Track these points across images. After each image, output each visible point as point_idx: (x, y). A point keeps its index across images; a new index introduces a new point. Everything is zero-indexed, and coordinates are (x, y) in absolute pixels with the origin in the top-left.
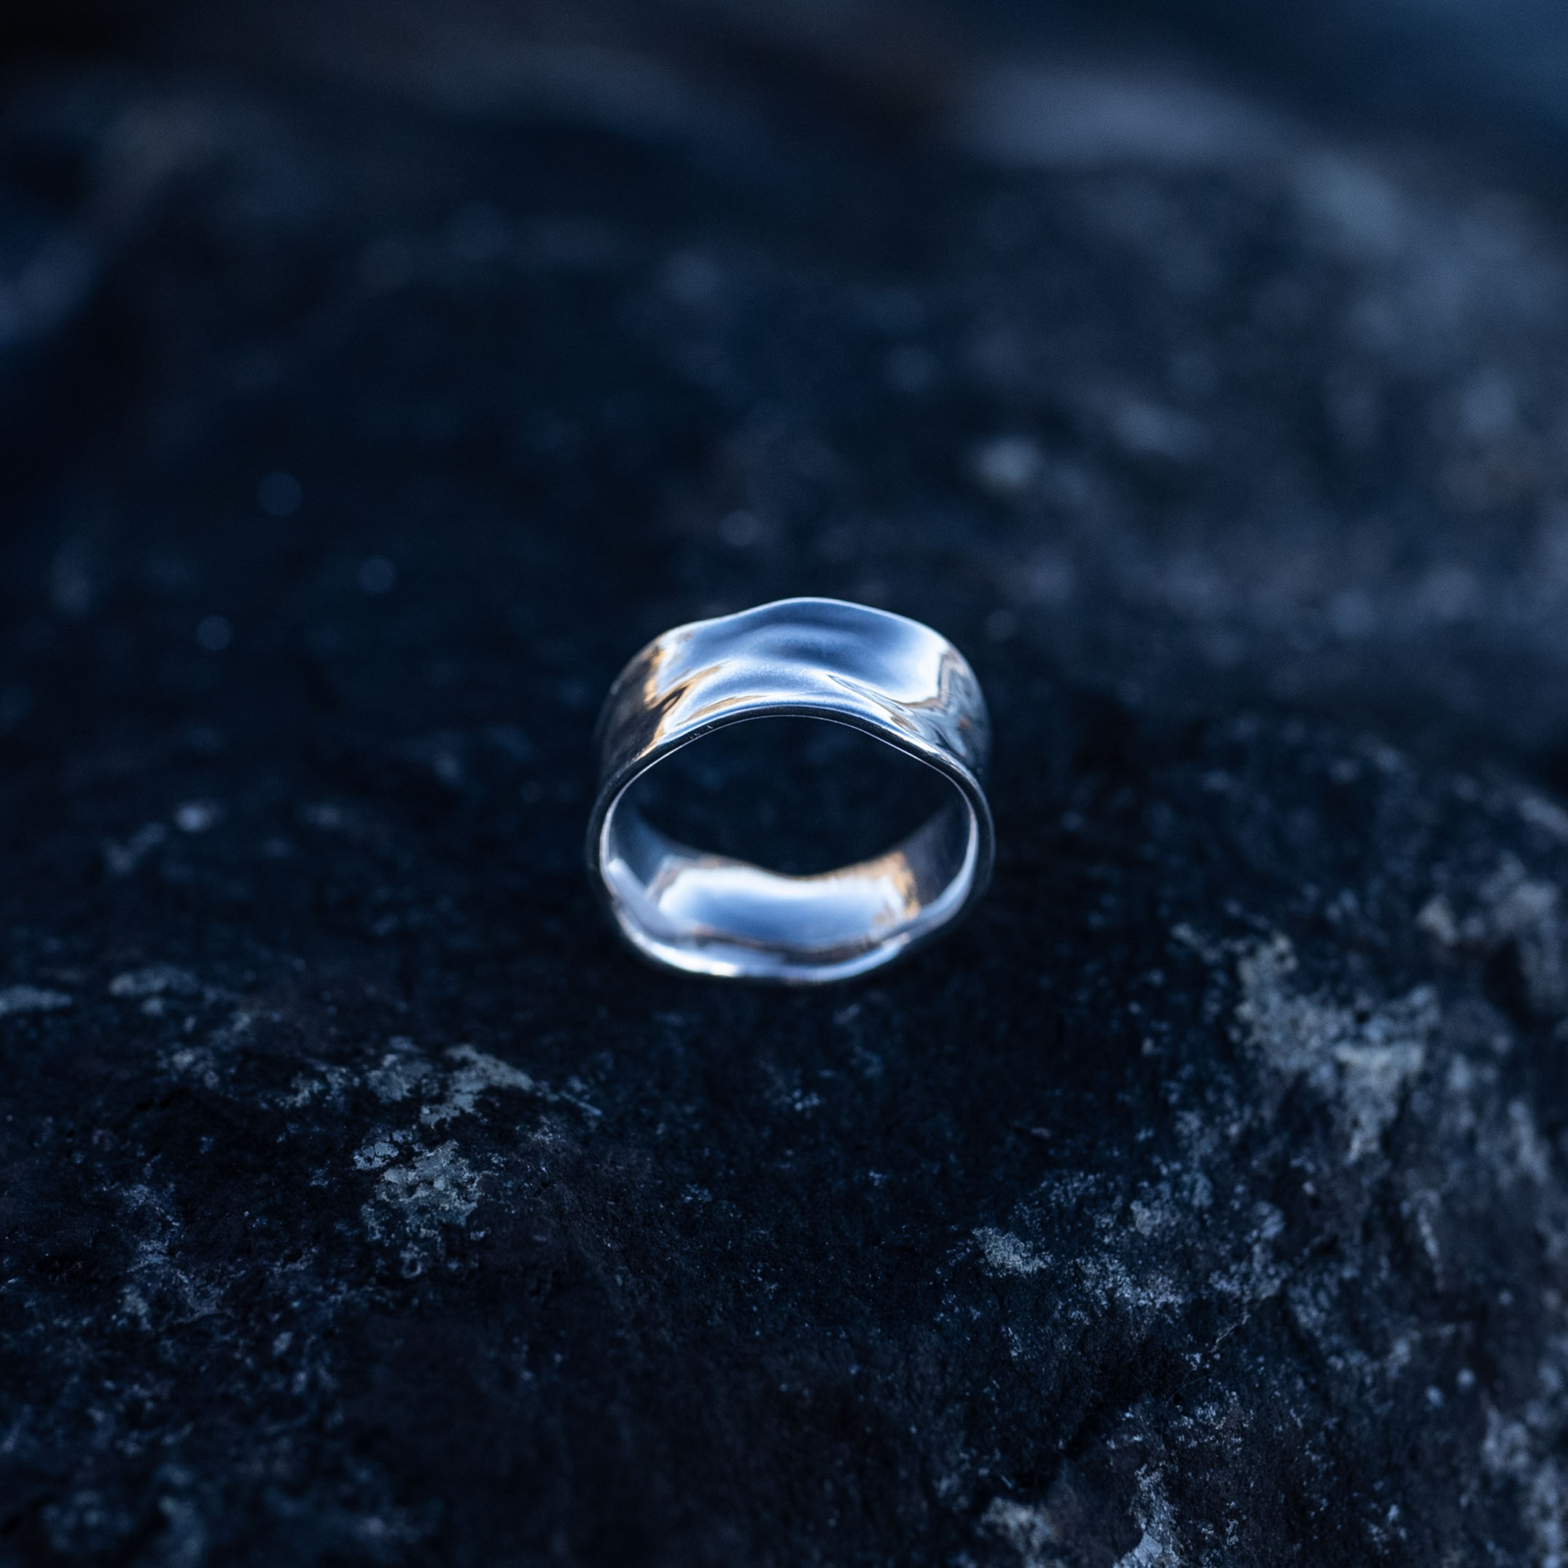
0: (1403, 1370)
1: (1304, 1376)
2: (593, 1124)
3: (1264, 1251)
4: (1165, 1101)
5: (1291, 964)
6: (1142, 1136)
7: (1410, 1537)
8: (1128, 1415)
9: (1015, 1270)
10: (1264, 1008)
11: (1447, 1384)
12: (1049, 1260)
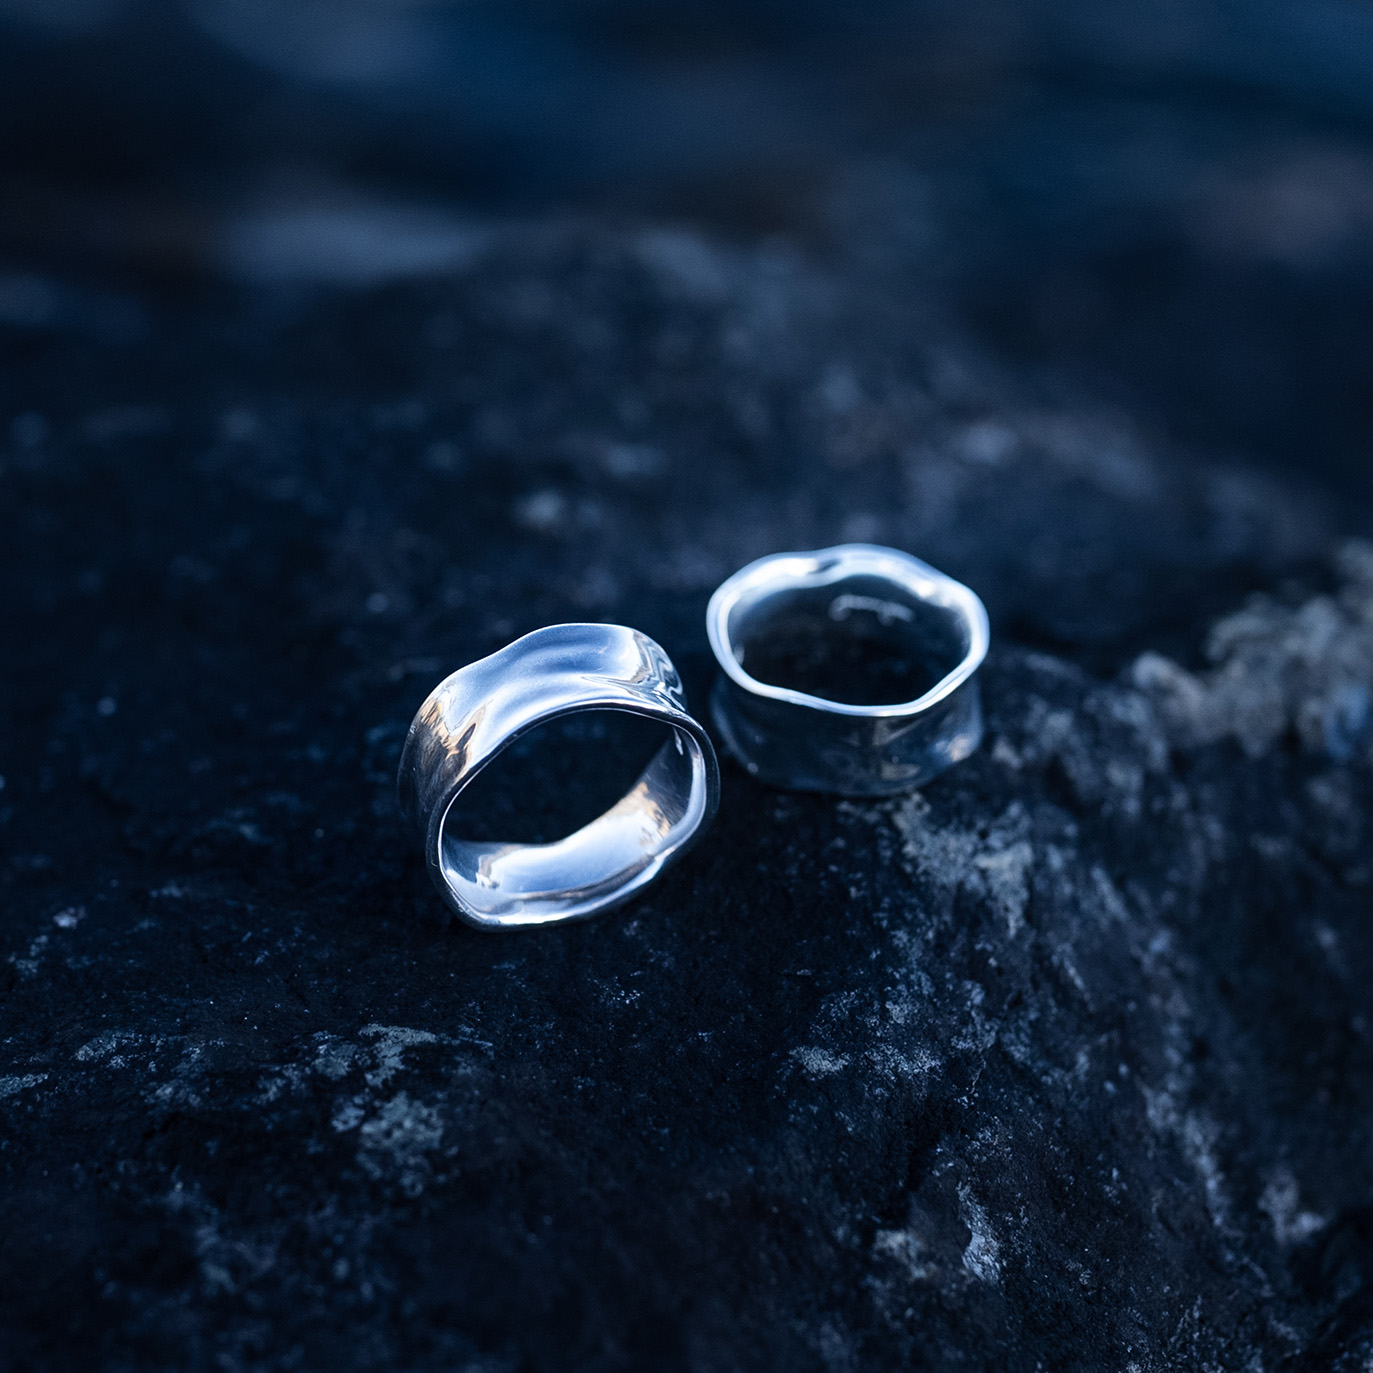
0: (1087, 1074)
1: (1031, 1094)
2: (491, 1053)
3: (978, 1014)
4: (880, 927)
5: (927, 809)
6: (874, 956)
7: (1130, 1188)
8: (939, 1150)
9: (829, 1072)
10: (921, 845)
11: (1114, 1077)
12: (848, 1058)
